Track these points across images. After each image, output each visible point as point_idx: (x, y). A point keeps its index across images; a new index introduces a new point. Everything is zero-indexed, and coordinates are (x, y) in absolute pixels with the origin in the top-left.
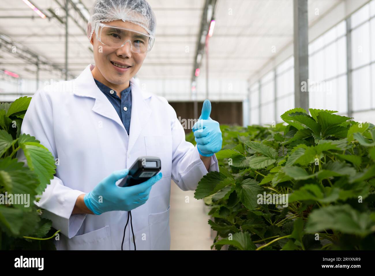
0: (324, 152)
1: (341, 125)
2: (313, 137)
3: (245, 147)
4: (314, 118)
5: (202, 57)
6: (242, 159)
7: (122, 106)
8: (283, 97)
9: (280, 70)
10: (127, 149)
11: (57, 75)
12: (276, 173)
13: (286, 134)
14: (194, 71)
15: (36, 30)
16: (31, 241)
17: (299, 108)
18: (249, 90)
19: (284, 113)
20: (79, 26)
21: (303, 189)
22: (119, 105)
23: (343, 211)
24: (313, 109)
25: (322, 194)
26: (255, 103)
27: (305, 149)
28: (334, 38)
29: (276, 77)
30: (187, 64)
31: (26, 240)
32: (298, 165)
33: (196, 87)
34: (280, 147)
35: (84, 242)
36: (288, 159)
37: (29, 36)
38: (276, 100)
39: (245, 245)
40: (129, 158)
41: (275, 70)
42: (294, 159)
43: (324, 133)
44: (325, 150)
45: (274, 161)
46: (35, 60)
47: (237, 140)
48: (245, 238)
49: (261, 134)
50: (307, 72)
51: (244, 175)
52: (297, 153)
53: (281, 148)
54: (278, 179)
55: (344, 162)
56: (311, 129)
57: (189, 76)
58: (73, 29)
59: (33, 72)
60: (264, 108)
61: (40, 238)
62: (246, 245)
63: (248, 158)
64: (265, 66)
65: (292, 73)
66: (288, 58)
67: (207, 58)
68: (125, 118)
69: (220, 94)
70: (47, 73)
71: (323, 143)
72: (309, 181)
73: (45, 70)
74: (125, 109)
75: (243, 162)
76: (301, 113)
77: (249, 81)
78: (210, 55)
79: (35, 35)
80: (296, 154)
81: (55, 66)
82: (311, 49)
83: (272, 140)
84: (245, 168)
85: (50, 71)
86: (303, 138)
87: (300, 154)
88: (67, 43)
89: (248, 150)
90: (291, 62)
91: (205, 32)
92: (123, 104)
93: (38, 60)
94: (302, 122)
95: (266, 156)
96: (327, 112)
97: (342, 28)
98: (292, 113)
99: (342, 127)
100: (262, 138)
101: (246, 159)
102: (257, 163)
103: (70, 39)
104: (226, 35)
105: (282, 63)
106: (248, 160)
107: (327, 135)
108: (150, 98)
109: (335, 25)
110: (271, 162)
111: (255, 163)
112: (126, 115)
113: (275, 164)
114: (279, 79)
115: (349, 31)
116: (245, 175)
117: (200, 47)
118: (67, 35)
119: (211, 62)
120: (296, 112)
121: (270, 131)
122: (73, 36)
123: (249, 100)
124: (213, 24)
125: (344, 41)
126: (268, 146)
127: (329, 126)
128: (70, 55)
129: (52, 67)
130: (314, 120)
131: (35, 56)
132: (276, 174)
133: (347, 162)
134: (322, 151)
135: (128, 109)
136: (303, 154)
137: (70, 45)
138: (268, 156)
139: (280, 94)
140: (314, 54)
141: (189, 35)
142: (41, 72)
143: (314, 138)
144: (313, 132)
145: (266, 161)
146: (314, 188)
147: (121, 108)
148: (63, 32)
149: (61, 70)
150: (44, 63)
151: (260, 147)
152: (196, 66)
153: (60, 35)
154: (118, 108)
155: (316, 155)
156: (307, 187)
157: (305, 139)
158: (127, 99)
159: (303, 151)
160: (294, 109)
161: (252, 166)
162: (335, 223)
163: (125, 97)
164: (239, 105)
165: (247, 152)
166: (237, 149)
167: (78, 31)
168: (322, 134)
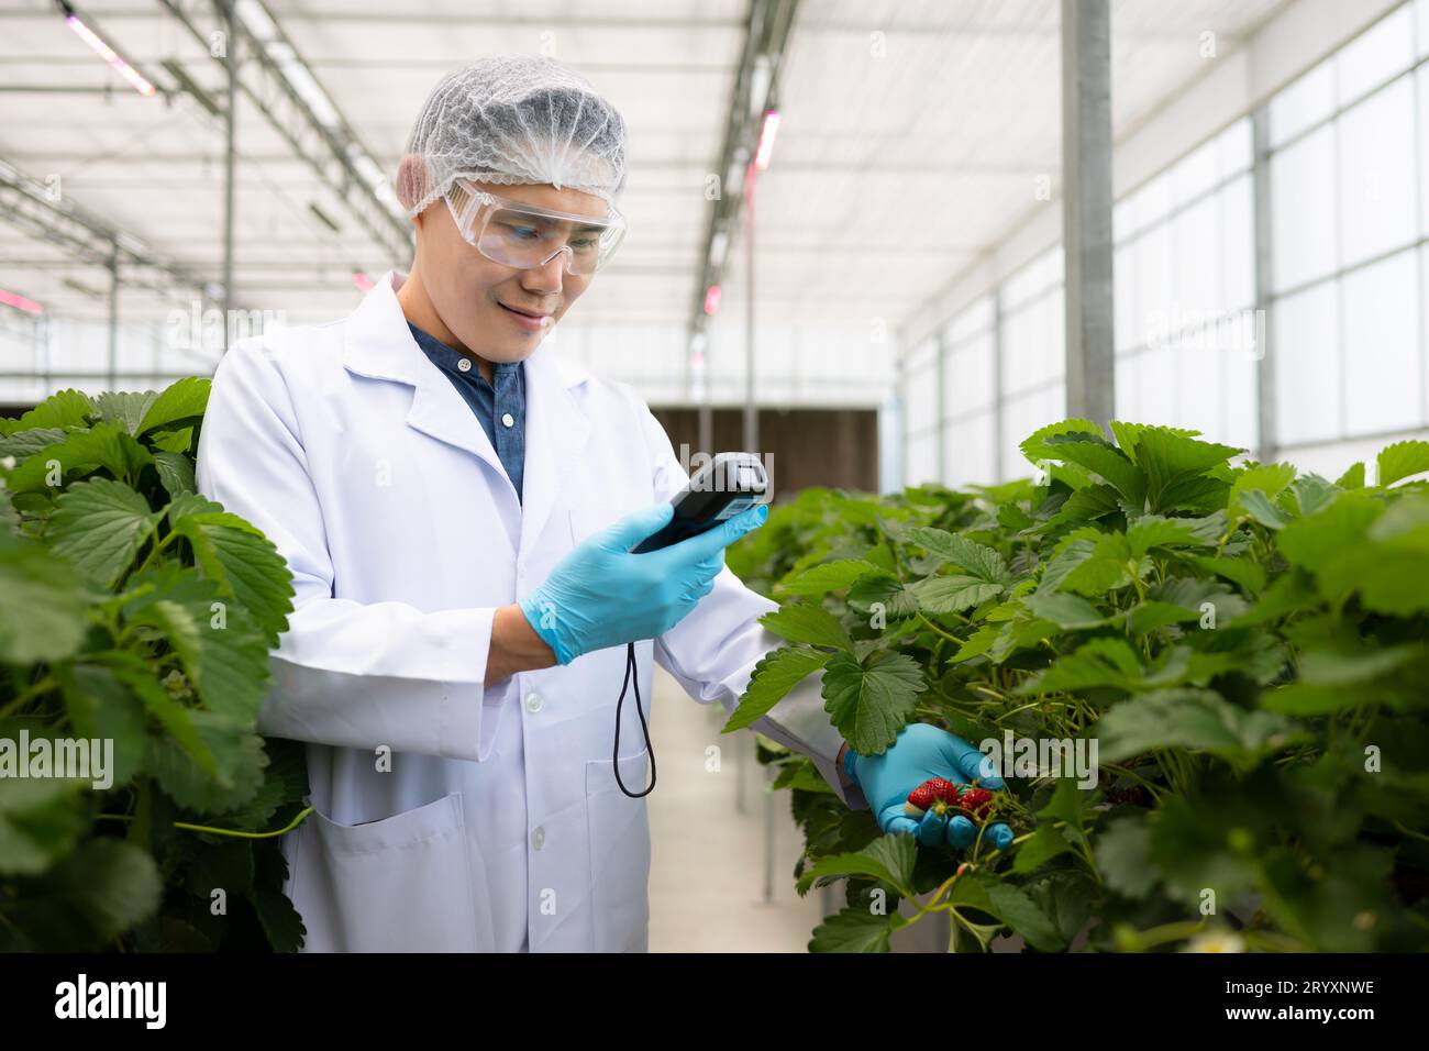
0: (1152, 551)
1: (1212, 474)
2: (1123, 510)
3: (900, 552)
4: (1127, 453)
5: (730, 245)
6: (894, 589)
7: (496, 411)
8: (1026, 394)
9: (1015, 293)
10: (517, 550)
11: (186, 306)
12: (1004, 622)
13: (1039, 507)
14: (701, 296)
15: (114, 140)
16: (220, 842)
17: (1078, 420)
18: (900, 365)
19: (1031, 434)
20: (277, 125)
21: (1084, 651)
22: (488, 408)
23: (1196, 703)
24: (1123, 423)
25: (1142, 670)
26: (922, 415)
27: (1095, 542)
28: (1210, 181)
29: (999, 318)
30: (674, 271)
31: (203, 838)
32: (1075, 593)
33: (705, 353)
34: (1017, 552)
35: (382, 846)
36: (1044, 576)
37: (89, 159)
38: (1000, 403)
39: (901, 870)
40: (522, 576)
41: (996, 292)
42: (1061, 574)
43: (1156, 500)
44: (1154, 545)
45: (996, 589)
46: (104, 248)
47: (871, 535)
48: (900, 849)
49: (951, 517)
50: (1108, 302)
51: (900, 641)
52: (1071, 556)
53: (1021, 553)
54: (1012, 638)
55: (1213, 579)
56: (1115, 487)
57: (683, 314)
58: (254, 135)
59: (95, 294)
60: (954, 434)
61: (251, 832)
62: (905, 870)
63: (910, 588)
64: (962, 276)
65: (1058, 302)
66: (1043, 253)
67: (751, 248)
68: (508, 450)
69: (795, 382)
70: (148, 297)
71: (1148, 525)
72: (1103, 632)
73: (143, 285)
74: (508, 420)
75: (895, 598)
76: (1084, 436)
77: (900, 332)
78: (762, 239)
79: (108, 156)
80: (1069, 560)
81: (181, 273)
82: (1123, 220)
83: (993, 528)
84: (903, 618)
85: (161, 290)
86: (1092, 515)
87: (1080, 558)
88: (230, 186)
89: (908, 563)
90: (1053, 267)
91: (741, 155)
92: (501, 405)
93: (116, 247)
94: (1091, 464)
95: (970, 574)
96: (1166, 432)
97: (1237, 145)
98: (1057, 436)
99: (1214, 480)
100: (956, 528)
101: (903, 589)
102: (945, 597)
103: (243, 172)
104: (819, 166)
105: (1020, 269)
106: (911, 593)
107: (1168, 504)
108: (583, 385)
109: (1215, 134)
110: (988, 591)
111: (936, 596)
112: (510, 441)
113: (1000, 599)
114: (1013, 327)
115: (1263, 156)
116: (903, 643)
117: (724, 210)
118: (231, 157)
119: (763, 260)
120: (1068, 433)
121: (980, 504)
122: (252, 160)
123: (901, 404)
124: (772, 124)
125: (1243, 189)
126: (977, 542)
127: (1171, 476)
128: (241, 231)
129: (167, 277)
130: (1128, 459)
131: (107, 234)
132: (1006, 626)
133: (1221, 579)
134: (1146, 548)
135: (517, 423)
136: (1088, 556)
137: (241, 194)
138: (979, 575)
139: (1013, 385)
140: (1136, 236)
141: (682, 164)
142: (124, 296)
143: (1124, 513)
144: (1120, 496)
145: (972, 588)
146: (1116, 649)
147: (495, 416)
148: (218, 145)
149: (202, 287)
150: (139, 261)
151: (951, 544)
152: (708, 277)
153: (207, 159)
154: (486, 419)
155: (1128, 560)
156: (1096, 646)
157: (1097, 520)
158: (514, 390)
159: (1089, 549)
160: (1061, 421)
161: (929, 605)
162: (1171, 728)
163: (507, 383)
164: (864, 423)
165: (905, 570)
166: (872, 561)
167: (275, 143)
168: (1151, 503)
